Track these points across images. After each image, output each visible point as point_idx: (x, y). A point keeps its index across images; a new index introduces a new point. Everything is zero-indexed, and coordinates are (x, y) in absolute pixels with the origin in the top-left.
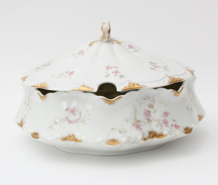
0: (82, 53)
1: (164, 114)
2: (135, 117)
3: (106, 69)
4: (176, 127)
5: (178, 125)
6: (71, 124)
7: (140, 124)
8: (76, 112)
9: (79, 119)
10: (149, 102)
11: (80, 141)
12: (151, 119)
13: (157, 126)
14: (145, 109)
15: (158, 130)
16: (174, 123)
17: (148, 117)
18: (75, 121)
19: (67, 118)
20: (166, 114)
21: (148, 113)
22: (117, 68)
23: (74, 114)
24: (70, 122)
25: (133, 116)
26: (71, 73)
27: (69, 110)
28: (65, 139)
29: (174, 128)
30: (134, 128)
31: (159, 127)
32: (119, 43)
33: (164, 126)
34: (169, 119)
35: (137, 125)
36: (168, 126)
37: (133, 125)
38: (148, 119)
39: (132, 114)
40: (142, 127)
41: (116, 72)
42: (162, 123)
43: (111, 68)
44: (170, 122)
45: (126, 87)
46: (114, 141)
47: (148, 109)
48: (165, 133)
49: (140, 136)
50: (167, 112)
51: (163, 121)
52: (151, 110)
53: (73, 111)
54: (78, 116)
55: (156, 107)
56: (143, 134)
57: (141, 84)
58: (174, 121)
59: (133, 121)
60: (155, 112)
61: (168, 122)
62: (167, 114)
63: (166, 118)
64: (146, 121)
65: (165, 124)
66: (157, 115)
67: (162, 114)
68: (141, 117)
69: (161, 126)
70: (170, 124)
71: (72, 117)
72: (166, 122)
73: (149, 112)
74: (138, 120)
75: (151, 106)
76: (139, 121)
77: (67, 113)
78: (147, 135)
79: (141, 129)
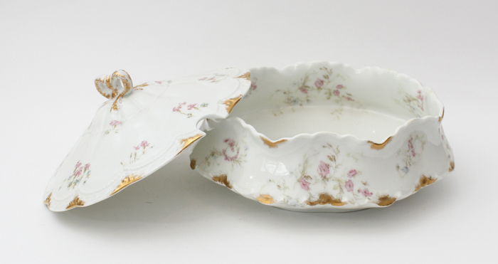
1: (350, 172)
2: (303, 171)
4: (366, 193)
5: (370, 191)
7: (309, 181)
10: (330, 152)
12: (328, 176)
13: (335, 189)
14: (321, 162)
15: (335, 194)
16: (363, 188)
17: (324, 173)
21: (325, 168)
25: (301, 168)
29: (361, 196)
30: (298, 186)
31: (339, 190)
33: (345, 190)
34: (356, 180)
35: (304, 182)
36: (352, 190)
37: (299, 181)
38: (324, 175)
39: (300, 165)
40: (310, 186)
42: (343, 184)
44: (358, 185)
47: (327, 161)
48: (344, 200)
49: (305, 199)
50: (357, 170)
51: (346, 182)
52: (332, 164)
55: (339, 160)
56: (311, 197)
58: (365, 184)
59: (300, 175)
60: (336, 167)
61: (353, 185)
62: (356, 173)
63: (352, 179)
64: (319, 178)
65: (348, 187)
66: (338, 173)
67: (347, 171)
68: (313, 171)
69: (341, 188)
70: (356, 188)
72: (350, 185)
73: (328, 166)
74: (307, 175)
75: (332, 159)
76: (308, 177)
78: (316, 198)
79: (308, 188)
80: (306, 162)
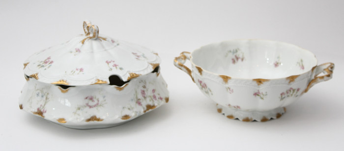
0: (78, 51)
2: (137, 97)
3: (107, 64)
4: (161, 99)
6: (92, 109)
8: (94, 99)
9: (98, 104)
10: (142, 84)
11: (102, 120)
12: (146, 96)
13: (150, 101)
14: (141, 90)
15: (151, 103)
16: (159, 97)
17: (144, 95)
18: (95, 106)
19: (87, 105)
20: (154, 91)
21: (143, 92)
22: (114, 62)
23: (93, 101)
24: (90, 107)
25: (135, 96)
26: (81, 70)
27: (88, 98)
28: (89, 120)
29: (160, 100)
30: (137, 105)
31: (152, 101)
32: (105, 39)
33: (154, 100)
34: (156, 94)
35: (139, 102)
37: (136, 103)
40: (142, 103)
41: (115, 66)
42: (152, 98)
43: (110, 62)
44: (157, 96)
45: (129, 77)
46: (126, 117)
47: (143, 89)
48: (156, 104)
49: (142, 111)
50: (154, 89)
51: (153, 96)
52: (145, 89)
53: (91, 99)
54: (96, 102)
55: (147, 87)
56: (144, 108)
57: (137, 73)
58: (159, 95)
59: (136, 100)
60: (147, 90)
63: (154, 94)
64: (143, 98)
66: (149, 93)
67: (151, 91)
68: (140, 96)
70: (157, 98)
71: (91, 103)
72: (155, 97)
73: (144, 91)
75: (144, 87)
76: (139, 99)
77: (87, 101)
78: (146, 108)
79: (141, 105)
80: (136, 92)
